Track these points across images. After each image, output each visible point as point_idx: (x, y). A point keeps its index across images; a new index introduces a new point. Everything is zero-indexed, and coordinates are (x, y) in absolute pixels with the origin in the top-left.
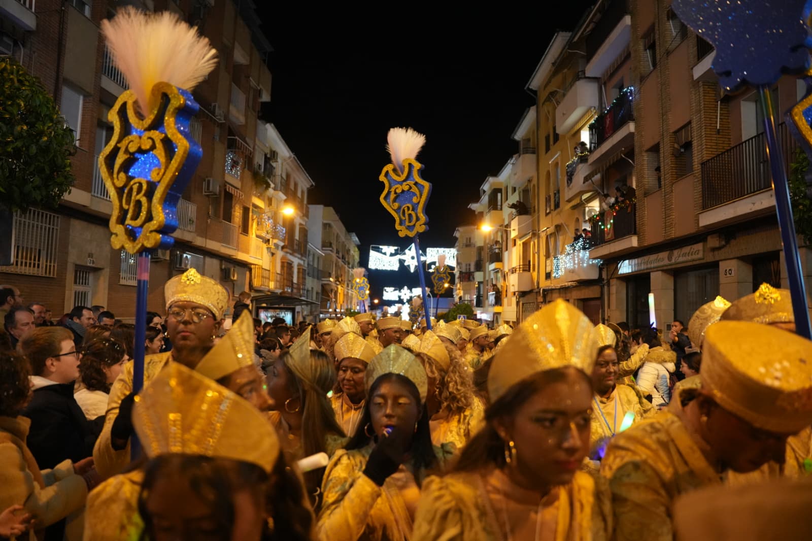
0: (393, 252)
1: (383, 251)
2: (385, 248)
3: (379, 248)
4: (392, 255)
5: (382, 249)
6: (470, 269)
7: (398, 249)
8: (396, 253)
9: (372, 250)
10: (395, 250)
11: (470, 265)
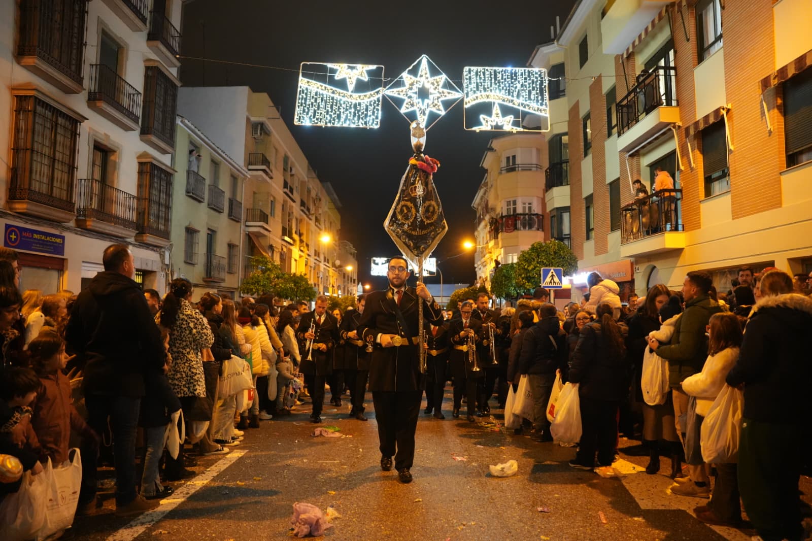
0: (366, 78)
1: (337, 77)
2: (342, 70)
3: (325, 69)
4: (361, 87)
5: (333, 71)
6: (515, 209)
7: (379, 69)
8: (374, 82)
9: (304, 75)
10: (370, 73)
11: (515, 203)
